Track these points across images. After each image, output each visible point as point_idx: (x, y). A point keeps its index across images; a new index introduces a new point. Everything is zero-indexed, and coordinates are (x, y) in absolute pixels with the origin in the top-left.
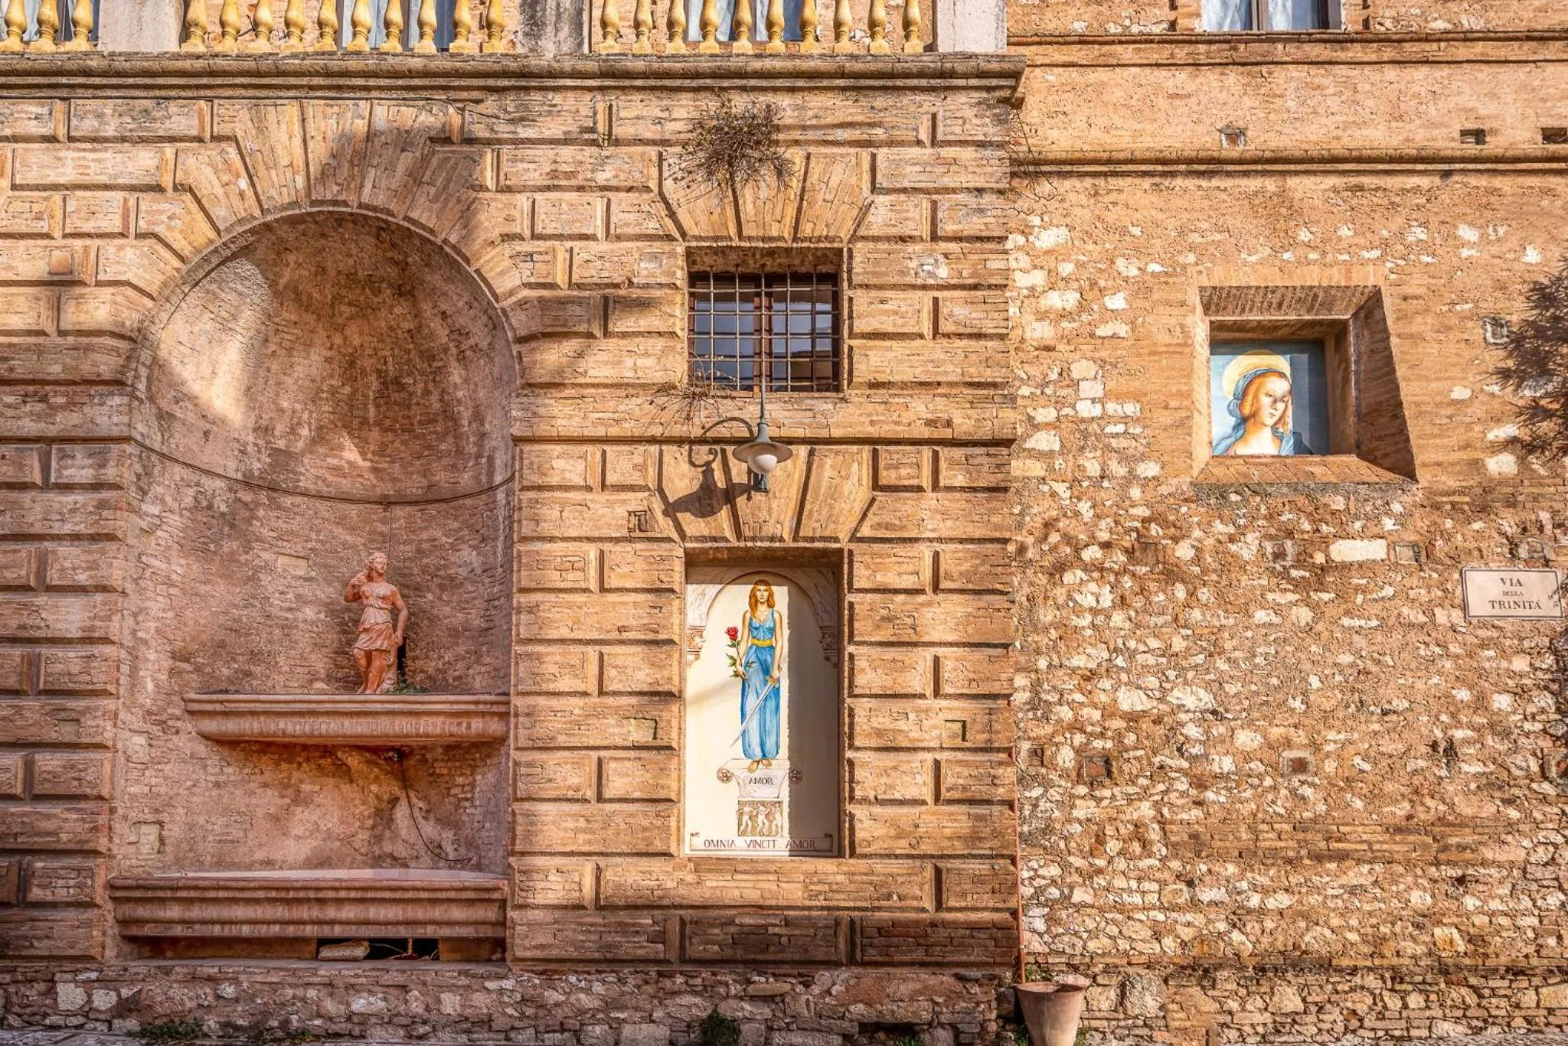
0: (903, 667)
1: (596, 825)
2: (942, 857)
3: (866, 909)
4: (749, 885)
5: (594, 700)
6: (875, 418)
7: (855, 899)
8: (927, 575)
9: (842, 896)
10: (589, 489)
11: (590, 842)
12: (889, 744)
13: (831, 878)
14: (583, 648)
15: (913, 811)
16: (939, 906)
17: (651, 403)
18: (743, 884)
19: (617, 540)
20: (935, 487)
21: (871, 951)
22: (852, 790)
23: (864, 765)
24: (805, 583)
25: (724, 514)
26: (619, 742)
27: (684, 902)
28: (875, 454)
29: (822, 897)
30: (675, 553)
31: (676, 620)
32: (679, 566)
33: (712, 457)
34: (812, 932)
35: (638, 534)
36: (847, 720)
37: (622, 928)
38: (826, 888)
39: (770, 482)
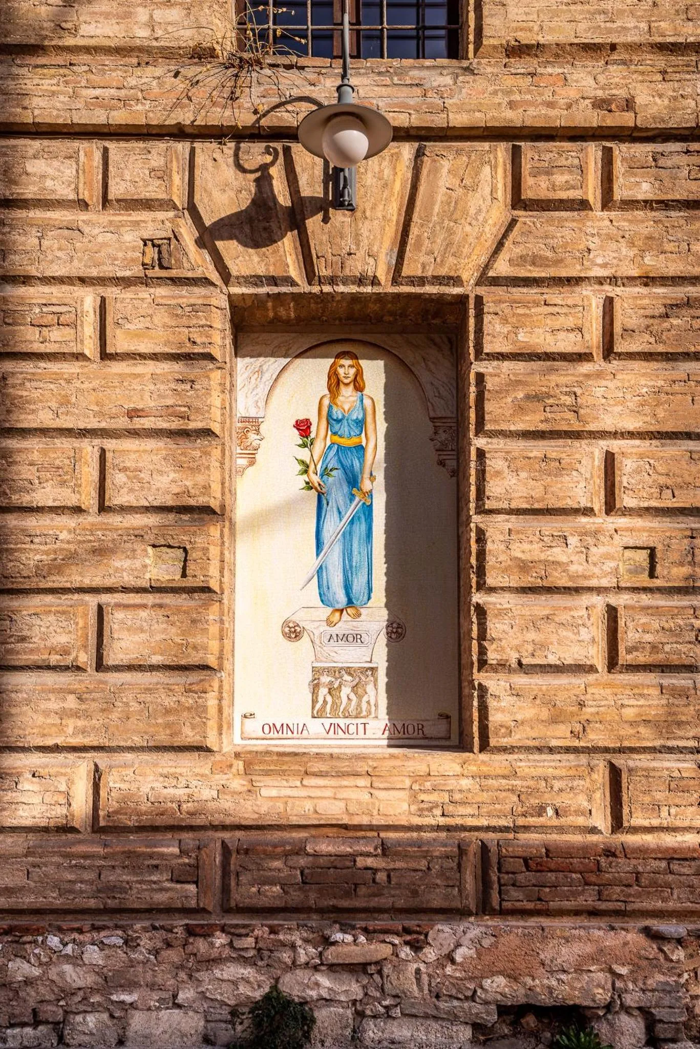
0: (561, 468)
1: (94, 705)
2: (621, 750)
3: (506, 829)
4: (328, 793)
5: (93, 518)
6: (517, 97)
7: (489, 815)
8: (594, 336)
9: (469, 810)
10: (83, 205)
11: (84, 732)
12: (539, 583)
13: (452, 784)
14: (76, 443)
15: (578, 681)
16: (617, 824)
17: (176, 75)
18: (317, 793)
19: (125, 282)
20: (607, 201)
21: (514, 893)
22: (482, 651)
23: (502, 613)
24: (410, 356)
25: (288, 243)
26: (128, 580)
27: (228, 821)
28: (516, 154)
29: (438, 812)
30: (214, 302)
31: (216, 400)
32: (221, 322)
33: (269, 159)
34: (423, 864)
35: (157, 272)
36: (474, 547)
37: (133, 861)
38: (446, 797)
39: (357, 194)
